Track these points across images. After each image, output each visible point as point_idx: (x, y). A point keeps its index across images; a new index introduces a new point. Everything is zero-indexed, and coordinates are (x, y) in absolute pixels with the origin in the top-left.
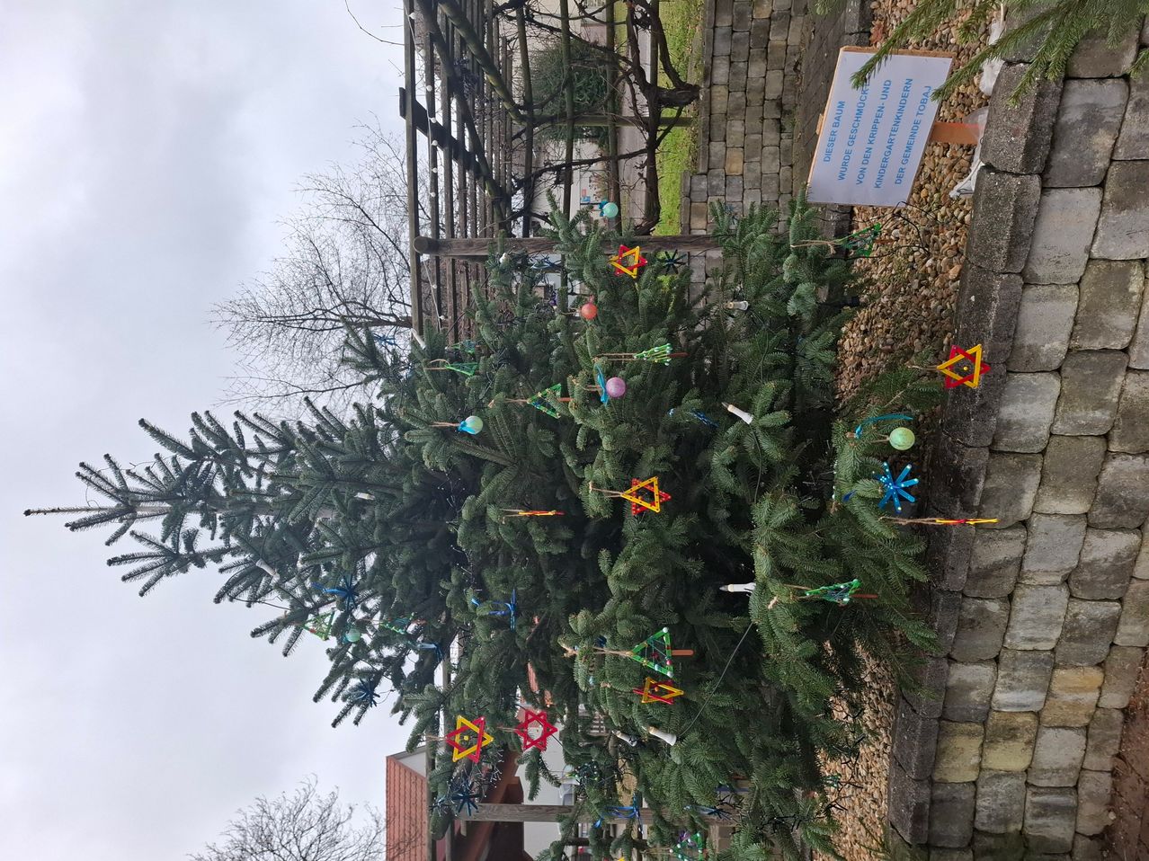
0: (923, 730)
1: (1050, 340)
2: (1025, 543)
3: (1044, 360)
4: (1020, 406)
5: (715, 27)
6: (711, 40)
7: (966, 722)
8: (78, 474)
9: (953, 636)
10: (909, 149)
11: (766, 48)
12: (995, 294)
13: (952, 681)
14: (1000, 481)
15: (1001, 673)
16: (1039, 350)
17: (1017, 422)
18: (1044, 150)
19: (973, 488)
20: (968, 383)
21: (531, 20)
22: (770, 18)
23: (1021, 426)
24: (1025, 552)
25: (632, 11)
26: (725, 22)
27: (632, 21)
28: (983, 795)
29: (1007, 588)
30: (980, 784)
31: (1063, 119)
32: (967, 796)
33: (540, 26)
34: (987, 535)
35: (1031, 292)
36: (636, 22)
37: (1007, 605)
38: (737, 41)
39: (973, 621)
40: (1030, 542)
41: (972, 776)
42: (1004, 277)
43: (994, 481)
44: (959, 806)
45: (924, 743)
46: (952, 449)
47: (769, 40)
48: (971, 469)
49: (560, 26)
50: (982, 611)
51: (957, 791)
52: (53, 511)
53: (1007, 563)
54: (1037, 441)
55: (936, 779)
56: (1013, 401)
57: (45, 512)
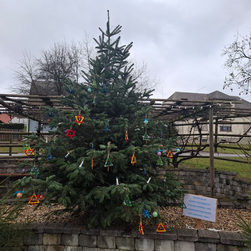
0: (59, 229)
1: (162, 248)
2: (112, 249)
3: (157, 247)
4: (147, 243)
5: (192, 171)
6: (189, 170)
7: (61, 240)
8: (119, 25)
9: (87, 234)
10: (196, 215)
11: (187, 184)
12: (173, 234)
13: (73, 235)
14: (128, 241)
15: (76, 247)
16: (160, 245)
17: (143, 243)
18: (203, 241)
19: (127, 234)
20: (157, 229)
21: (193, 127)
22: (194, 185)
23: (142, 244)
24: (110, 249)
25: (195, 151)
26: (194, 174)
27: (193, 151)
28: (39, 247)
29: (100, 246)
30: (43, 246)
31: (209, 244)
32: (39, 243)
33: (191, 129)
34: (114, 239)
35: (173, 242)
36: (193, 152)
37: (95, 246)
38: (189, 177)
39: (91, 238)
40: (112, 250)
41: (45, 243)
42: (177, 236)
43: (128, 239)
44: (36, 241)
45: (56, 230)
46: (135, 229)
47: (189, 185)
48: (132, 233)
49: (191, 133)
50: (94, 240)
51: (40, 240)
52: (109, 17)
53: (107, 245)
54: (138, 248)
55: (44, 234)
56: (148, 241)
57: (108, 15)
